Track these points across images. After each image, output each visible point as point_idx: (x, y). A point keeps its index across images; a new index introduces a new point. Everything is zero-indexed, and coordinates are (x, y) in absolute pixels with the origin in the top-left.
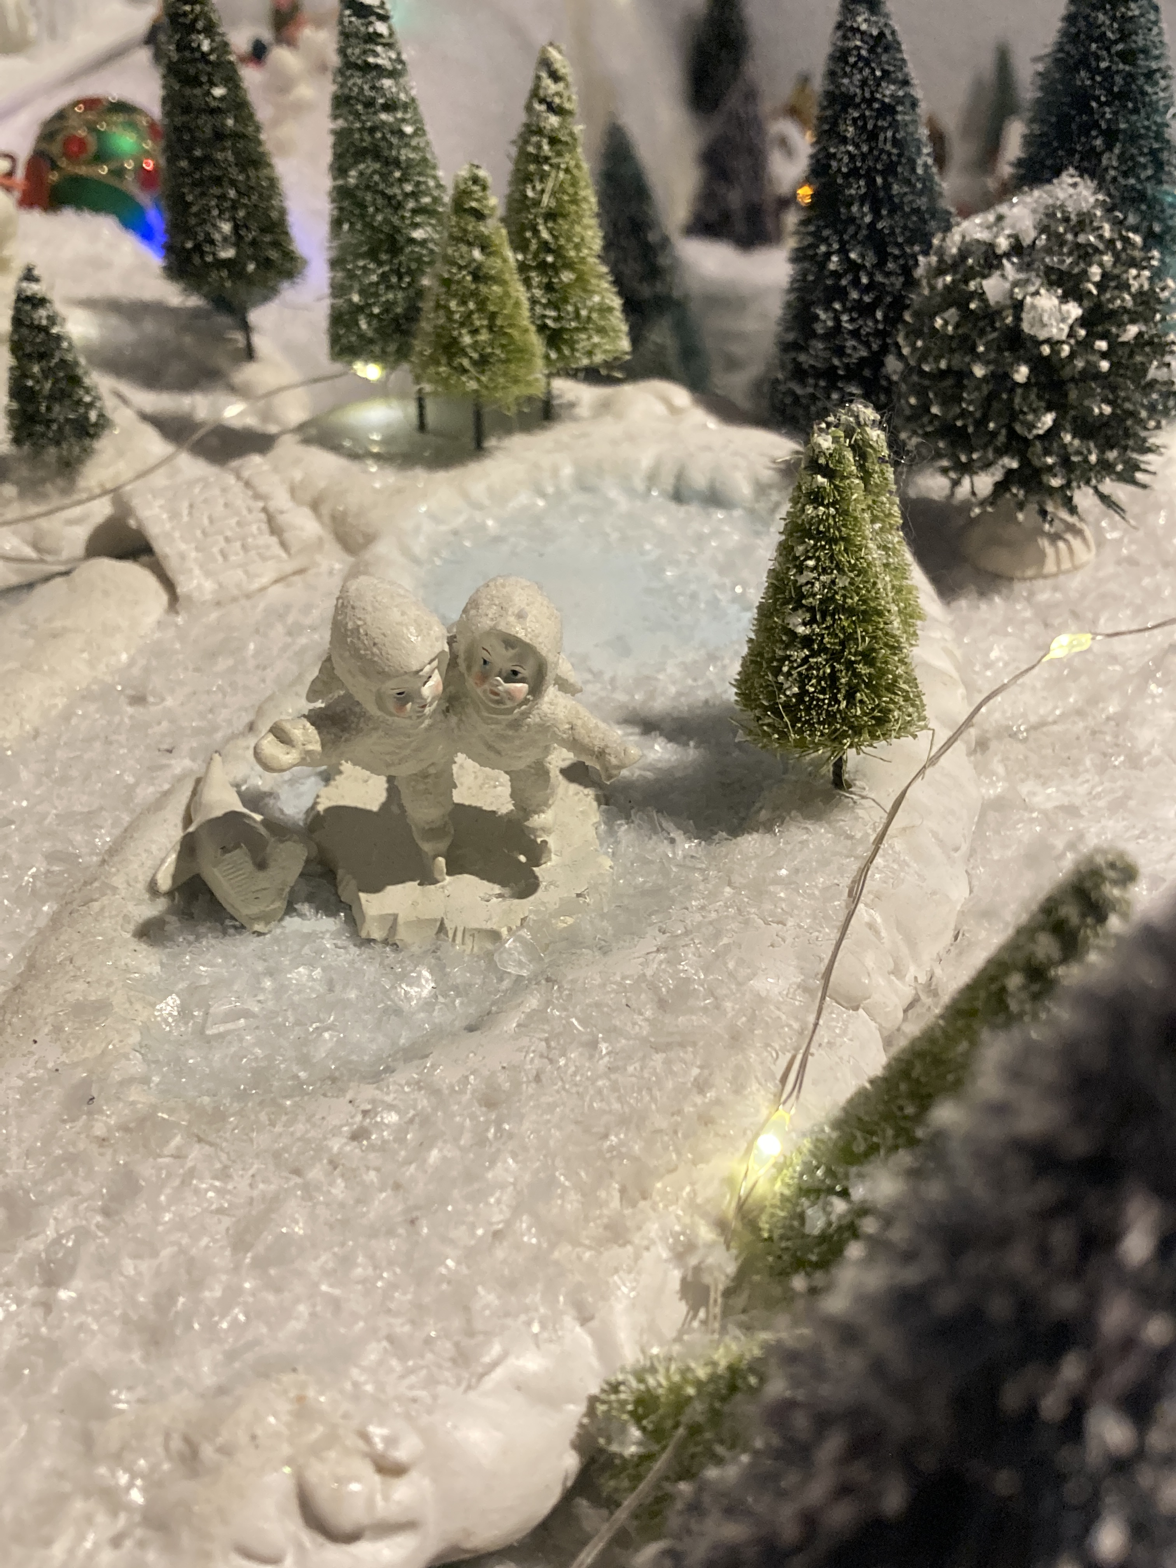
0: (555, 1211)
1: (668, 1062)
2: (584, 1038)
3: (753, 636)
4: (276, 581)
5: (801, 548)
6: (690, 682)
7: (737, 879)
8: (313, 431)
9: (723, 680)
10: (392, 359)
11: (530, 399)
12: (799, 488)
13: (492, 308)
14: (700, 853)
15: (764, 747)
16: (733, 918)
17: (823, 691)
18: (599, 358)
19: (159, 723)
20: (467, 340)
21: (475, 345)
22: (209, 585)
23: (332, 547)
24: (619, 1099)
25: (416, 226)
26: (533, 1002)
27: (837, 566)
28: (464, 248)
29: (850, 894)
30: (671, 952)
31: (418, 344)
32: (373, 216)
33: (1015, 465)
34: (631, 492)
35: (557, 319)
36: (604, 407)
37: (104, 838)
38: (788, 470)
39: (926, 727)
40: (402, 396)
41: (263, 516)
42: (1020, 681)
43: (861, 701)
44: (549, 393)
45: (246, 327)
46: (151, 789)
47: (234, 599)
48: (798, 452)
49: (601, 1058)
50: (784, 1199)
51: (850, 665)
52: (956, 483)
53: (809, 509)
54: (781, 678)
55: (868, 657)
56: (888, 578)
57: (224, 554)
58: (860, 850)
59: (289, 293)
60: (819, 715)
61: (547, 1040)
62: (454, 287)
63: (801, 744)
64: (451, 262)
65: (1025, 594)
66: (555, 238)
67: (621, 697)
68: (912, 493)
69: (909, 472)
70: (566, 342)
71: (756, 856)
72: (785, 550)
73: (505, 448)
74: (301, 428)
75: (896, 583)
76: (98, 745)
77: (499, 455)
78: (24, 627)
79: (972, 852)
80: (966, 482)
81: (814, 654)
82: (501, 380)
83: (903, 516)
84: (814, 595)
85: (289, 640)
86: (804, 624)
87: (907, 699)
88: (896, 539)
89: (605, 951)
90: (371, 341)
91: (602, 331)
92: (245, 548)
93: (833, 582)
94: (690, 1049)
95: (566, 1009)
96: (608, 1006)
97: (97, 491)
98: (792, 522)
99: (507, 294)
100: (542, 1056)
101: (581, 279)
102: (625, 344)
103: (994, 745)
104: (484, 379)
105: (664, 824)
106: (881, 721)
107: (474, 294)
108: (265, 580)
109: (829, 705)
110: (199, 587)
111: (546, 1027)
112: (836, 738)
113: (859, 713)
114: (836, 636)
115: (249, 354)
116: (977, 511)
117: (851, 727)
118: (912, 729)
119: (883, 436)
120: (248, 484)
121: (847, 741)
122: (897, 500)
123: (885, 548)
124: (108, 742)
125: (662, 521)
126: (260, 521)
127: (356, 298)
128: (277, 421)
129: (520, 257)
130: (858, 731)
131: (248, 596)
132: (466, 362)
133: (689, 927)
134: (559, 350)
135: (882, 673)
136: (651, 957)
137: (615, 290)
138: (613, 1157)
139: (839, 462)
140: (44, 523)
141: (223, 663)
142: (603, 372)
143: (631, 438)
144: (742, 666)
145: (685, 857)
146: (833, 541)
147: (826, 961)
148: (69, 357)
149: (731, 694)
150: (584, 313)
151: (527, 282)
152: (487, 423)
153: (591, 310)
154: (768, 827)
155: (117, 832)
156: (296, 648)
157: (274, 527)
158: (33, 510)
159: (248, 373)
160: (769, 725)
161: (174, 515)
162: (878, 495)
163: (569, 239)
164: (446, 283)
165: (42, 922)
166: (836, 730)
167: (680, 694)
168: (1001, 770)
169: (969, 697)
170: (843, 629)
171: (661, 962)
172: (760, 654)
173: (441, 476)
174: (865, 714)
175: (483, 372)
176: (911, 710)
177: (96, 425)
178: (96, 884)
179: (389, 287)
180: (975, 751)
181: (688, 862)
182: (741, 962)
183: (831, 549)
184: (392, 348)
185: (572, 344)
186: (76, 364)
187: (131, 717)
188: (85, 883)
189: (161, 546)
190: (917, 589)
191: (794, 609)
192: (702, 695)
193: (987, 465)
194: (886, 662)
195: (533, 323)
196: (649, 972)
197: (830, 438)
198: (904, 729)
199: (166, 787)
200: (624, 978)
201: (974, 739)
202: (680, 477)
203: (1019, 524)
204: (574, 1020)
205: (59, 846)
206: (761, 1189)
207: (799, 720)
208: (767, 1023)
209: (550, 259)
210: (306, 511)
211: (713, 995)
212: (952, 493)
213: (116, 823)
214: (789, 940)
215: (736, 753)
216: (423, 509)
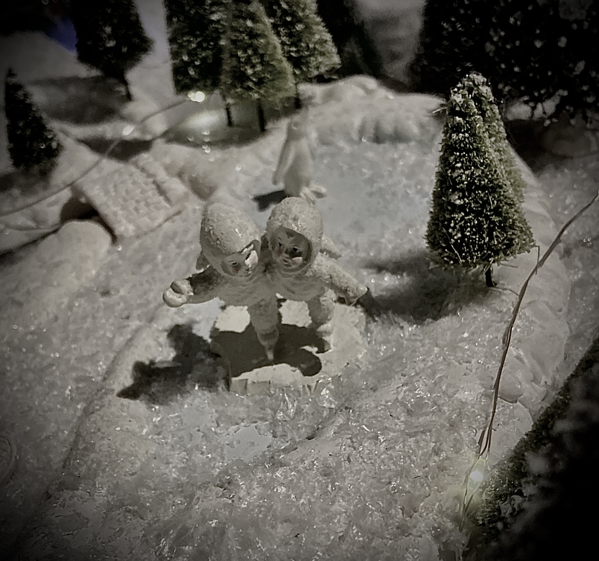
0: (369, 523)
1: (417, 442)
2: (370, 435)
3: (432, 210)
4: (166, 220)
5: (452, 158)
6: (399, 241)
7: (440, 342)
8: (171, 136)
9: (417, 237)
10: (209, 89)
11: (289, 99)
12: (447, 125)
13: (261, 52)
14: (418, 332)
15: (446, 269)
16: (441, 363)
17: (474, 234)
18: (323, 69)
19: (119, 304)
20: (250, 71)
21: (254, 74)
22: (131, 227)
23: (193, 197)
24: (394, 463)
25: (213, 13)
26: (340, 420)
27: (473, 165)
28: (241, 21)
29: (503, 342)
30: (410, 385)
31: (223, 78)
32: (189, 11)
33: (565, 93)
34: (350, 141)
35: (296, 52)
36: (329, 97)
37: (102, 366)
38: (439, 116)
39: (534, 246)
40: (216, 107)
41: (154, 186)
42: (584, 214)
43: (497, 237)
44: (298, 94)
45: (125, 83)
46: (122, 339)
47: (146, 234)
48: (442, 105)
49: (381, 444)
50: (488, 502)
51: (487, 217)
52: (534, 108)
53: (454, 136)
54: (450, 230)
55: (497, 211)
56: (502, 167)
57: (136, 209)
58: (506, 317)
59: (148, 60)
60: (474, 247)
61: (351, 438)
62: (238, 44)
63: (467, 265)
64: (234, 29)
65: (581, 165)
66: (290, 7)
67: (362, 255)
68: (510, 117)
69: (507, 107)
70: (303, 64)
71: (449, 329)
72: (444, 160)
73: (278, 128)
74: (165, 135)
75: (508, 169)
76: (89, 320)
77: (275, 132)
78: (40, 264)
79: (569, 311)
80: (539, 106)
81: (467, 214)
82: (271, 91)
83: (507, 132)
84: (462, 182)
85: (178, 251)
86: (459, 198)
87: (522, 231)
88: (504, 145)
89: (374, 389)
90: (197, 81)
91: (322, 54)
92: (147, 205)
93: (472, 173)
94: (428, 434)
95: (359, 422)
96: (381, 417)
97: (62, 186)
98: (446, 144)
99: (268, 43)
100: (349, 446)
101: (308, 27)
102: (336, 59)
103: (574, 251)
104: (262, 92)
105: (396, 319)
106: (510, 245)
107: (251, 46)
108: (160, 220)
109: (479, 241)
110: (127, 229)
111: (349, 432)
112: (485, 259)
113: (496, 243)
114: (478, 203)
115: (129, 97)
116: (548, 122)
117: (492, 250)
118: (527, 247)
119: (489, 89)
120: (143, 170)
121: (491, 259)
122: (502, 123)
123: (499, 151)
124: (94, 318)
125: (370, 155)
126: (152, 189)
127: (186, 58)
128: (150, 133)
129: (272, 21)
130: (497, 253)
131: (153, 230)
132: (250, 84)
133: (418, 371)
134: (301, 69)
135: (506, 219)
136: (399, 389)
137: (327, 30)
138: (395, 493)
139: (467, 108)
140: (37, 207)
141: (147, 268)
142: (326, 77)
143: (347, 111)
144: (428, 227)
145: (410, 336)
146: (469, 151)
147: (495, 379)
148: (37, 115)
149: (424, 244)
150: (311, 46)
151: (278, 34)
152: (266, 114)
153: (316, 43)
154: (454, 312)
155: (109, 362)
156: (183, 254)
157: (161, 191)
158: (30, 200)
159: (130, 108)
160: (446, 257)
161: (107, 192)
162: (491, 122)
163: (298, 6)
164: (234, 42)
165: (79, 414)
166: (485, 254)
167: (394, 248)
168: (580, 265)
169: (556, 226)
170: (481, 198)
171: (405, 392)
172: (437, 219)
173: (246, 149)
174: (499, 243)
175: (260, 89)
176: (525, 237)
177: (57, 149)
178: (103, 391)
179: (204, 49)
180: (564, 256)
181: (413, 338)
182: (449, 385)
183: (469, 156)
184: (209, 82)
185: (307, 64)
186: (41, 118)
187: (104, 303)
188: (98, 390)
189: (103, 210)
190: (520, 171)
191: (453, 192)
192: (407, 247)
193: (549, 96)
194: (508, 213)
195: (284, 56)
196: (400, 397)
197: (460, 95)
198: (522, 249)
199: (129, 336)
200: (387, 402)
201: (562, 249)
202: (377, 128)
203: (573, 126)
204: (364, 426)
205: (80, 374)
206: (475, 499)
207: (464, 252)
208: (468, 416)
209: (289, 19)
210: (176, 180)
211: (436, 404)
212: (533, 115)
213: (107, 358)
214: (474, 371)
215: (431, 276)
216: (238, 169)
